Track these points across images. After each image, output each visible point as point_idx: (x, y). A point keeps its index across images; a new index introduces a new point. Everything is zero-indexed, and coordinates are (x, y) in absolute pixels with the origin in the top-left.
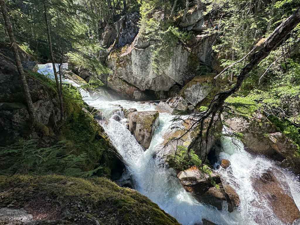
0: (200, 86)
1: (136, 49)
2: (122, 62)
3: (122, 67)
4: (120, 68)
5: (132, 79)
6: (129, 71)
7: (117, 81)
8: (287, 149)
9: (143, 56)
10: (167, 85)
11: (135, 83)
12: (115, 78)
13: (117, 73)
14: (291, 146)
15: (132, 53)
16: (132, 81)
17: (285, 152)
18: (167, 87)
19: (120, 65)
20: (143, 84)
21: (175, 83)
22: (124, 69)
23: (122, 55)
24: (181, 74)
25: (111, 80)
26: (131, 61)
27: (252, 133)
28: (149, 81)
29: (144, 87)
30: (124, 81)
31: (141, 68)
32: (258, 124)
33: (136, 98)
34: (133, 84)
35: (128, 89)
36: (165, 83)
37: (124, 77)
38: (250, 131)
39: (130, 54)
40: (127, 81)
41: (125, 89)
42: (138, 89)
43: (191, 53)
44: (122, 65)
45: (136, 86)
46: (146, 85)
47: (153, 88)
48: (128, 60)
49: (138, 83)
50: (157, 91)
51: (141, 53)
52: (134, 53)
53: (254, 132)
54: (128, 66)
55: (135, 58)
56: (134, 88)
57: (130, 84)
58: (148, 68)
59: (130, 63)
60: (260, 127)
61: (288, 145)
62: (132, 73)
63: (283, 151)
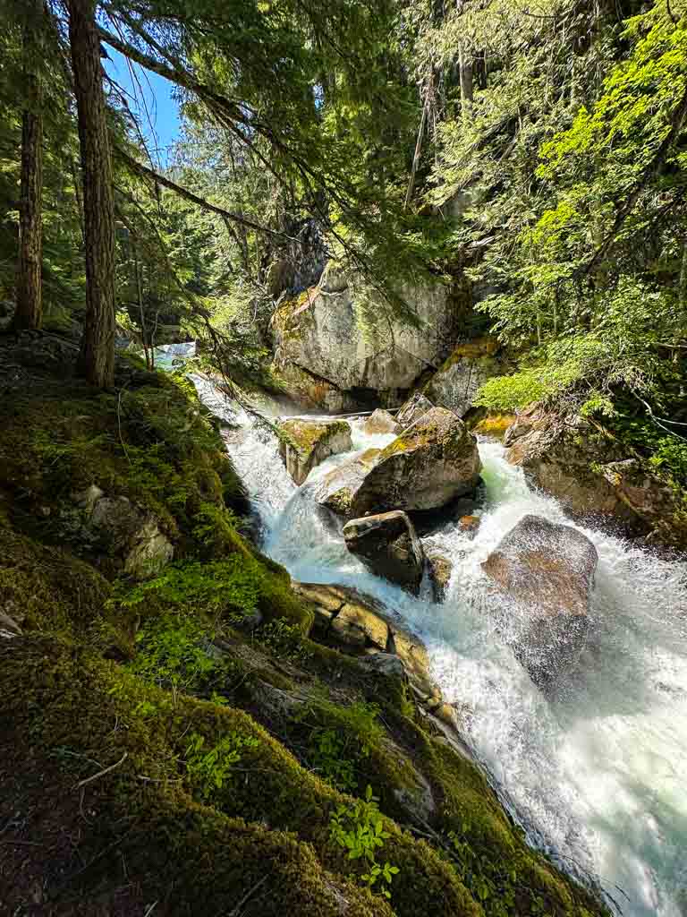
0: (471, 365)
1: (325, 293)
2: (296, 325)
3: (296, 337)
4: (292, 340)
5: (320, 363)
6: (311, 347)
7: (291, 371)
8: (655, 502)
9: (339, 308)
10: (405, 372)
11: (327, 372)
12: (286, 364)
13: (288, 353)
14: (667, 495)
15: (317, 303)
16: (320, 368)
17: (653, 511)
18: (407, 376)
19: (292, 335)
20: (346, 374)
21: (425, 367)
22: (301, 342)
23: (297, 312)
24: (433, 341)
25: (277, 370)
26: (315, 322)
27: (560, 463)
28: (357, 366)
29: (347, 383)
30: (305, 370)
31: (339, 337)
32: (572, 440)
33: (331, 408)
34: (322, 375)
35: (313, 388)
36: (401, 369)
37: (303, 360)
38: (553, 458)
39: (312, 308)
40: (310, 369)
41: (307, 388)
42: (336, 387)
43: (455, 288)
44: (297, 334)
45: (331, 380)
46: (353, 374)
47: (372, 384)
48: (307, 320)
49: (333, 371)
50: (381, 388)
51: (335, 303)
52: (320, 303)
53: (563, 461)
54: (310, 335)
55: (323, 316)
56: (326, 385)
57: (316, 377)
58: (353, 334)
59: (313, 327)
60: (577, 447)
61: (655, 492)
62: (318, 349)
63: (645, 510)
